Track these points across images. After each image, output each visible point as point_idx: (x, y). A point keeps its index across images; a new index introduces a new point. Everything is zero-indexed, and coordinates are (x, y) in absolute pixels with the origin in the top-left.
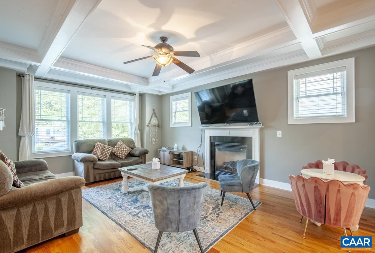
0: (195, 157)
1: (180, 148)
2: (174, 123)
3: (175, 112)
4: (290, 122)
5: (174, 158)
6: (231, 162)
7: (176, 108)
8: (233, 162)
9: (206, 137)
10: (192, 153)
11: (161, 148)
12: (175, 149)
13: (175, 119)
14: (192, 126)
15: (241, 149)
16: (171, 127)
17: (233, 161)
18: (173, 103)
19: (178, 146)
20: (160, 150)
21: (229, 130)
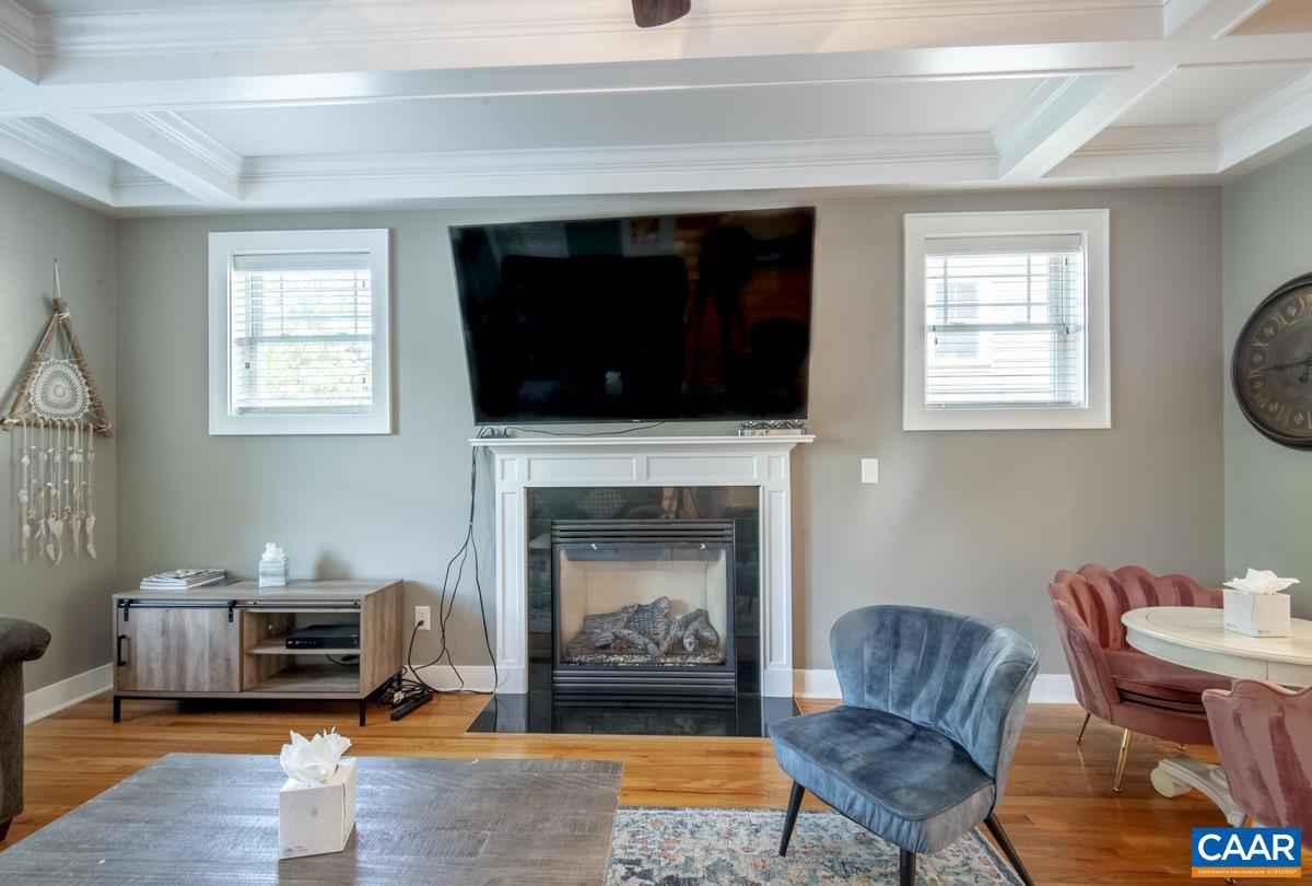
0: (423, 613)
1: (305, 570)
2: (244, 410)
3: (252, 342)
4: (912, 422)
5: (259, 644)
6: (625, 609)
7: (255, 318)
8: (640, 609)
9: (503, 495)
10: (400, 595)
11: (136, 586)
12: (262, 582)
13: (251, 382)
14: (395, 429)
15: (703, 546)
16: (213, 431)
17: (640, 606)
18: (238, 280)
19: (287, 561)
20: (127, 605)
21: (646, 455)
